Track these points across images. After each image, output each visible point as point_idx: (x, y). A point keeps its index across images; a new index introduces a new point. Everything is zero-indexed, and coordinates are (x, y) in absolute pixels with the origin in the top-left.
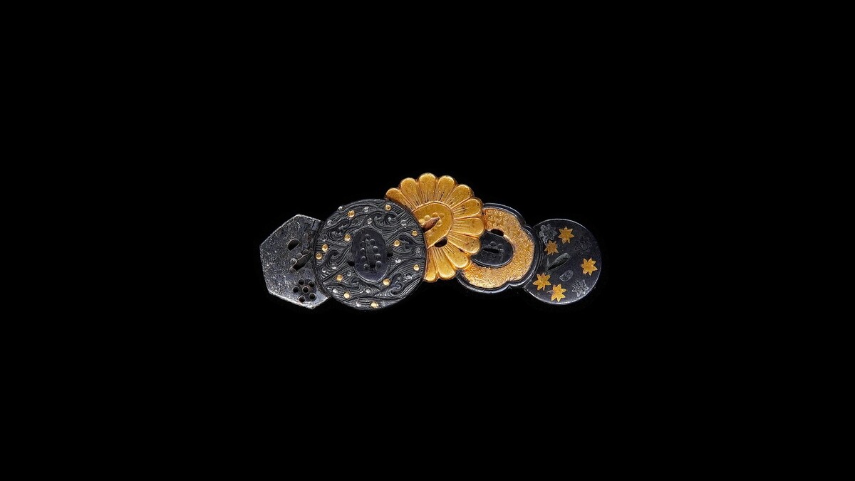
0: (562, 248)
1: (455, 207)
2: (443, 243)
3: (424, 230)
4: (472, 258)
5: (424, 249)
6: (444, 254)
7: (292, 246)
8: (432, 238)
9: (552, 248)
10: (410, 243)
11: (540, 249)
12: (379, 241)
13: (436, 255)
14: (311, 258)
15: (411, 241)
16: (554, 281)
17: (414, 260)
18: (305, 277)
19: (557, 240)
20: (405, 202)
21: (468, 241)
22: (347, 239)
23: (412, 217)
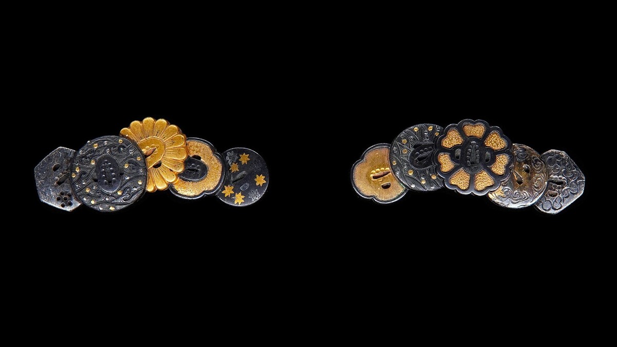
0: (242, 167)
1: (167, 140)
2: (158, 166)
3: (145, 156)
4: (179, 175)
5: (146, 170)
6: (159, 173)
7: (55, 169)
8: (151, 162)
9: (234, 168)
10: (135, 165)
11: (226, 168)
12: (115, 164)
13: (154, 174)
14: (68, 176)
15: (136, 164)
16: (236, 191)
17: (138, 177)
18: (64, 190)
19: (238, 162)
20: (133, 137)
21: (176, 164)
22: (93, 163)
23: (138, 148)
